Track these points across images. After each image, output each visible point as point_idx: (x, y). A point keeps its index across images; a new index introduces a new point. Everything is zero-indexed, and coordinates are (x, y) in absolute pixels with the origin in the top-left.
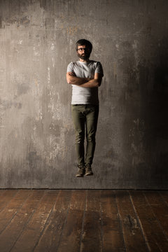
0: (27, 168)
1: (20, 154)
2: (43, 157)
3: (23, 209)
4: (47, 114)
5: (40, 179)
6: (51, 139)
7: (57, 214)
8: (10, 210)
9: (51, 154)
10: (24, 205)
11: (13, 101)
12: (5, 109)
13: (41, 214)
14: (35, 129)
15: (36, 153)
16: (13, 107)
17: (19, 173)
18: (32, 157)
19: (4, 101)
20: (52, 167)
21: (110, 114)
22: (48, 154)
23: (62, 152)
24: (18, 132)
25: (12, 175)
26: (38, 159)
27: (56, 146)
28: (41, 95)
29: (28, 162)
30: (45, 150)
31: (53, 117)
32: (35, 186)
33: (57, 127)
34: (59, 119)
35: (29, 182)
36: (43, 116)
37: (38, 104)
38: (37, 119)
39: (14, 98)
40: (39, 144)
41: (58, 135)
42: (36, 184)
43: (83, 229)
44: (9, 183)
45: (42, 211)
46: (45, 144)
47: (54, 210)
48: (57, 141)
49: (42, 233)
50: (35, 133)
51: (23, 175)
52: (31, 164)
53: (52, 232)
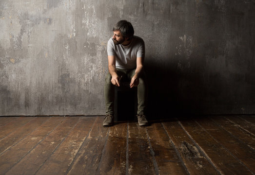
0: (59, 92)
1: (50, 76)
2: (77, 80)
3: (50, 137)
4: (81, 30)
5: (74, 105)
6: (86, 59)
7: (92, 142)
8: (33, 139)
9: (86, 76)
10: (53, 132)
11: (42, 16)
12: (33, 25)
13: (72, 142)
14: (67, 48)
15: (68, 75)
16: (42, 23)
17: (50, 98)
18: (64, 79)
19: (32, 16)
20: (88, 91)
21: (153, 30)
22: (83, 76)
23: (99, 74)
24: (48, 52)
25: (42, 101)
26: (72, 82)
27: (92, 67)
28: (73, 8)
29: (60, 85)
30: (80, 72)
31: (88, 34)
32: (69, 113)
33: (93, 45)
34: (95, 36)
35: (62, 108)
36: (77, 32)
37: (70, 19)
38: (70, 36)
39: (44, 13)
40: (72, 65)
41: (94, 54)
42: (69, 111)
43: (127, 162)
44: (39, 109)
45: (73, 139)
46: (79, 65)
47: (89, 137)
48: (93, 61)
49: (69, 168)
50: (67, 52)
51: (55, 101)
52: (63, 88)
53: (84, 166)
